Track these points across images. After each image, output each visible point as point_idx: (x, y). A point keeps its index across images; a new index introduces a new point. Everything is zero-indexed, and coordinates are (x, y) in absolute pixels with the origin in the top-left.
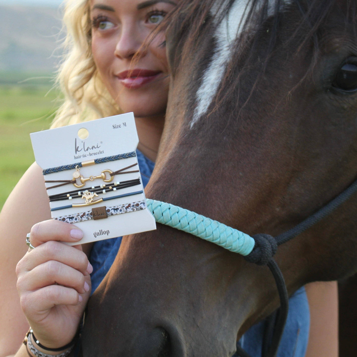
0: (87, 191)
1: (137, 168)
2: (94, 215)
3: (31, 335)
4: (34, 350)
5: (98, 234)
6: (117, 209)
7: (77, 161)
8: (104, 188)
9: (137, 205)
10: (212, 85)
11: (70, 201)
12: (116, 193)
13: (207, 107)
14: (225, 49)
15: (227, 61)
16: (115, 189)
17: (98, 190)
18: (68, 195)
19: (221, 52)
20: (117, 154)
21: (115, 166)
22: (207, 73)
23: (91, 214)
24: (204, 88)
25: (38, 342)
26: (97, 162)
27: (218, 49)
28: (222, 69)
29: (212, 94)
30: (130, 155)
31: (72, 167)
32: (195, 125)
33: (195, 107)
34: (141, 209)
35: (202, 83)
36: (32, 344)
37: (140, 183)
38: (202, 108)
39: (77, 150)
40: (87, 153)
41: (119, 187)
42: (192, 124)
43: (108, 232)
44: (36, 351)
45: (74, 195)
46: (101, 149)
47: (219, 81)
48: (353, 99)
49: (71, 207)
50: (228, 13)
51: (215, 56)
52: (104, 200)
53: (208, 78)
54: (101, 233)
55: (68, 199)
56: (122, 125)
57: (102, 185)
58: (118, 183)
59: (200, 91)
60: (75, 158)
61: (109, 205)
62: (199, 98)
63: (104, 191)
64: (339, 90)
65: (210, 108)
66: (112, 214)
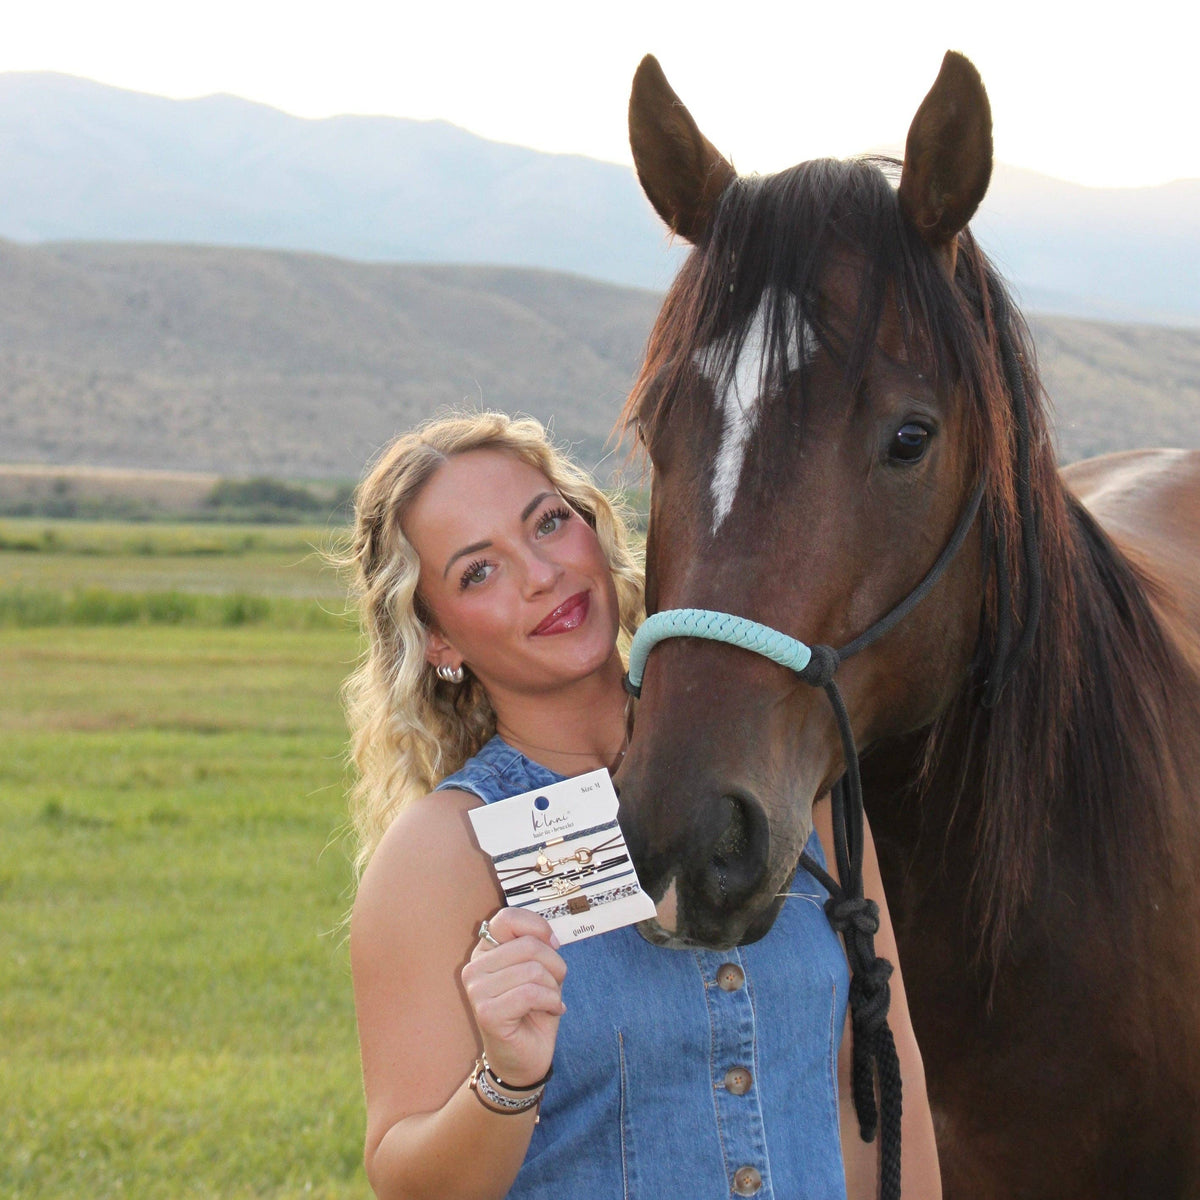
0: (557, 878)
1: (622, 840)
2: (572, 909)
3: (487, 1074)
4: (493, 1093)
5: (579, 932)
6: (602, 897)
7: (539, 841)
8: (581, 872)
9: (629, 889)
10: (731, 474)
11: (536, 894)
12: (597, 876)
13: (730, 505)
14: (739, 423)
15: (743, 439)
16: (595, 871)
17: (573, 875)
18: (532, 886)
19: (733, 428)
20: (594, 826)
21: (590, 842)
22: (719, 459)
23: (567, 907)
24: (719, 479)
25: (499, 1080)
26: (567, 838)
27: (730, 424)
28: (740, 450)
29: (733, 486)
30: (611, 825)
31: (535, 848)
32: (719, 530)
33: (713, 507)
34: (635, 893)
35: (716, 472)
36: (490, 1085)
37: (627, 860)
38: (724, 506)
39: (535, 826)
40: (550, 828)
41: (601, 868)
42: (715, 530)
43: (592, 928)
44: (496, 1094)
45: (540, 884)
46: (569, 821)
47: (739, 466)
48: (917, 470)
49: (538, 900)
50: (734, 372)
51: (726, 434)
52: (583, 887)
53: (723, 465)
54: (583, 929)
55: (532, 890)
56: (594, 787)
57: (578, 868)
58: (600, 864)
59: (715, 484)
60: (535, 836)
61: (589, 893)
62: (715, 495)
63: (581, 876)
64: (898, 460)
65: (735, 503)
66: (596, 905)
